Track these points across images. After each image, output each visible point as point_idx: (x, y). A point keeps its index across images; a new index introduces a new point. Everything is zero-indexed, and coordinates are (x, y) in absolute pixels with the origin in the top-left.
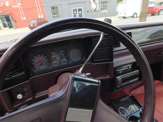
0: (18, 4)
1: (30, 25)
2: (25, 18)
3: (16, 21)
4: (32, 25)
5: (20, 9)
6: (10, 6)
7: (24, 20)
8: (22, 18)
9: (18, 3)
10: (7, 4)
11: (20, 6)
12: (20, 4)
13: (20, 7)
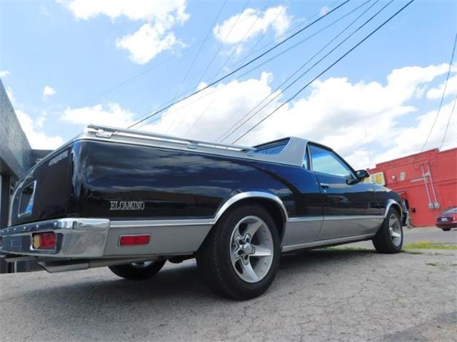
0: (424, 175)
1: (439, 219)
2: (437, 205)
3: (414, 211)
4: (444, 220)
5: (428, 184)
6: (407, 181)
7: (434, 209)
8: (430, 205)
9: (425, 173)
10: (402, 177)
11: (428, 177)
12: (428, 173)
13: (429, 180)
